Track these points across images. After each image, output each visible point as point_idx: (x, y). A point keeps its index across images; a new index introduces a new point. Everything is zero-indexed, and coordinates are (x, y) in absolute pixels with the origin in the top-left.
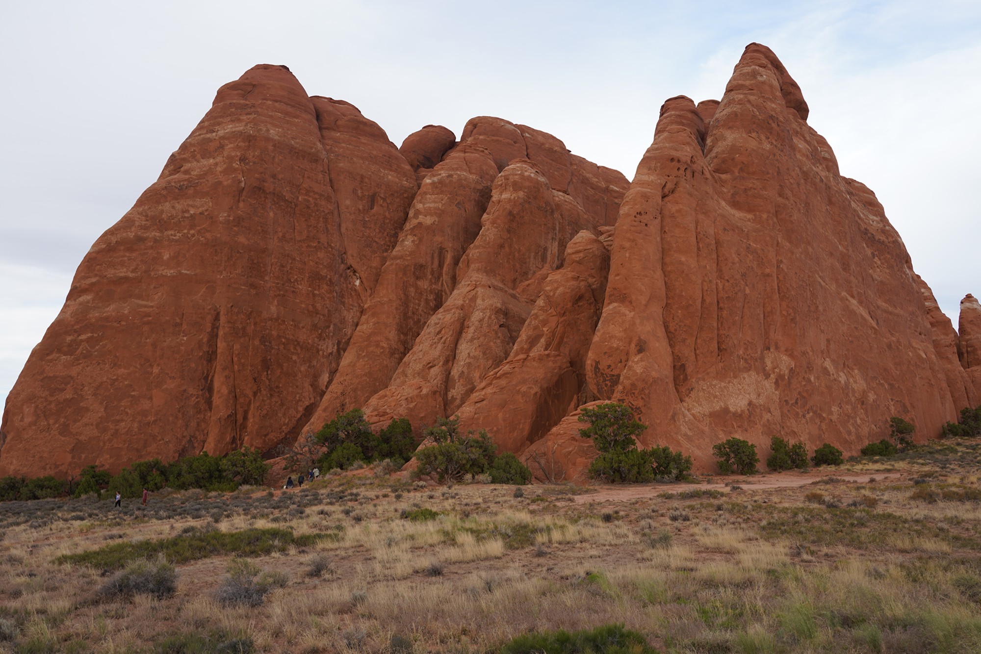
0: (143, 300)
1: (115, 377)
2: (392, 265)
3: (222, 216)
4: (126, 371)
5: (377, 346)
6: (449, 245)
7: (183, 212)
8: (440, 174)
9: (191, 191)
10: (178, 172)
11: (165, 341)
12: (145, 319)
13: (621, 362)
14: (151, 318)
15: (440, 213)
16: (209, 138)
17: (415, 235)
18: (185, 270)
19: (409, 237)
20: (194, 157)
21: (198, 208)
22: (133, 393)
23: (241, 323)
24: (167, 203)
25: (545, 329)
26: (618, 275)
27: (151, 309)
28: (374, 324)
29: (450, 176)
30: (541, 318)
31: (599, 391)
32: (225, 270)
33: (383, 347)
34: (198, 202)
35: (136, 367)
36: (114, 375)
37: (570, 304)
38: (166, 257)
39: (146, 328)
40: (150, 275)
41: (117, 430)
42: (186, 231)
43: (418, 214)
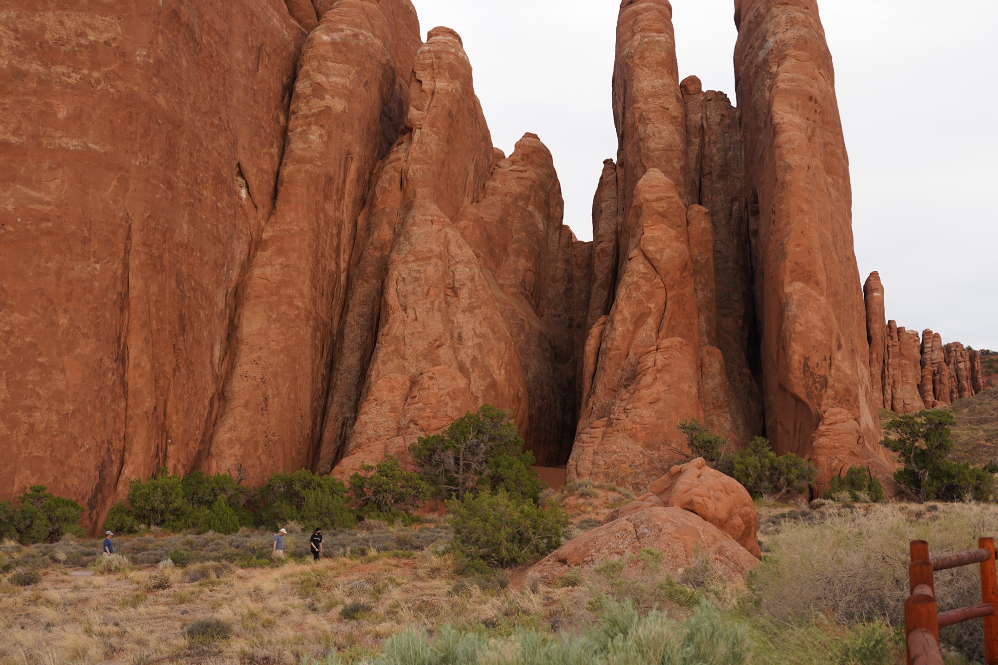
0: (33, 189)
1: (7, 328)
2: (299, 171)
3: (140, 55)
4: (23, 318)
5: (291, 304)
6: (357, 149)
7: (78, 35)
8: (342, 30)
11: (73, 269)
12: (44, 225)
14: (50, 224)
15: (349, 95)
17: (322, 126)
18: (93, 143)
19: (314, 127)
21: (102, 33)
22: (40, 360)
23: (158, 248)
24: (50, 14)
25: (652, 306)
27: (48, 208)
28: (283, 268)
29: (355, 35)
30: (644, 289)
31: (808, 396)
32: (140, 151)
33: (298, 308)
34: (100, 21)
35: (37, 312)
36: (6, 323)
37: (679, 273)
38: (62, 114)
39: (44, 242)
40: (41, 143)
41: (32, 425)
42: (86, 72)
43: (318, 90)
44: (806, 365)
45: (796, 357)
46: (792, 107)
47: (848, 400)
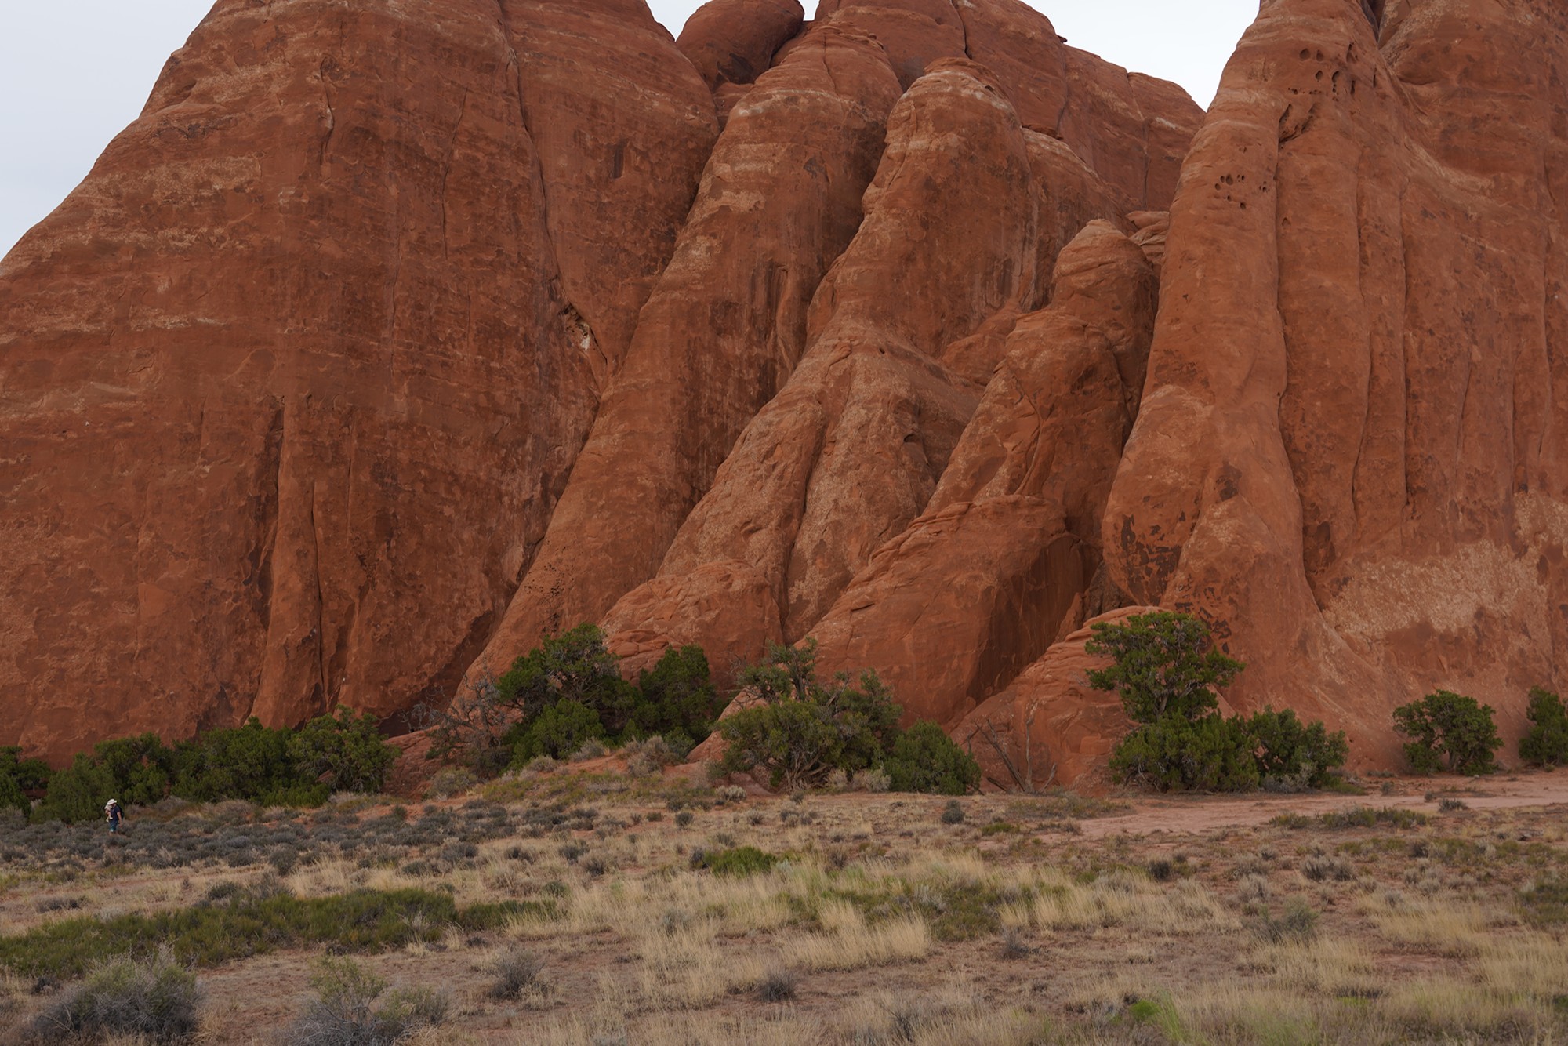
0: (113, 384)
1: (56, 555)
2: (662, 302)
3: (285, 196)
4: (80, 541)
5: (631, 484)
6: (789, 257)
7: (199, 186)
8: (769, 97)
9: (214, 140)
10: (186, 97)
11: (164, 475)
12: (120, 426)
13: (1182, 518)
14: (131, 424)
15: (769, 185)
16: (252, 19)
17: (714, 235)
18: (205, 315)
19: (700, 239)
20: (219, 61)
21: (232, 178)
22: (96, 590)
23: (330, 435)
24: (163, 168)
26: (1177, 320)
27: (132, 405)
28: (624, 436)
30: (999, 420)
31: (1132, 585)
32: (292, 316)
33: (643, 488)
34: (231, 163)
35: (101, 532)
36: (55, 549)
37: (1065, 389)
38: (162, 287)
39: (121, 446)
40: (129, 327)
41: (62, 671)
42: (204, 230)
43: (719, 184)
44: (1127, 532)
47: (1212, 590)
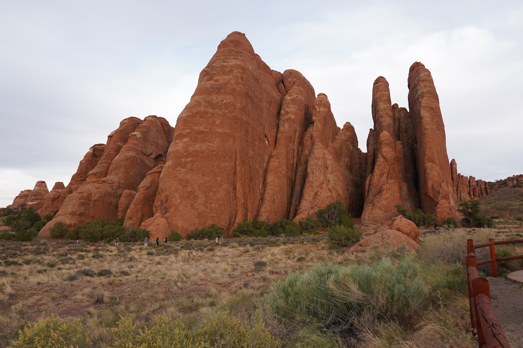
0: (210, 143)
1: (204, 181)
2: (282, 135)
3: (238, 106)
4: (208, 178)
5: (281, 173)
6: (298, 129)
7: (222, 101)
8: (293, 96)
9: (223, 91)
10: (211, 80)
11: (221, 165)
12: (214, 153)
13: (439, 185)
15: (296, 114)
16: (225, 65)
17: (288, 123)
18: (226, 130)
19: (286, 123)
20: (219, 73)
21: (228, 100)
22: (213, 190)
23: (244, 158)
24: (214, 96)
25: (385, 171)
27: (215, 148)
28: (278, 163)
29: (297, 97)
32: (239, 132)
33: (283, 174)
34: (227, 97)
35: (212, 177)
38: (218, 123)
39: (214, 158)
40: (212, 131)
41: (211, 207)
42: (224, 111)
43: (287, 113)
44: (433, 187)
45: (430, 185)
46: (426, 111)
47: (446, 198)
